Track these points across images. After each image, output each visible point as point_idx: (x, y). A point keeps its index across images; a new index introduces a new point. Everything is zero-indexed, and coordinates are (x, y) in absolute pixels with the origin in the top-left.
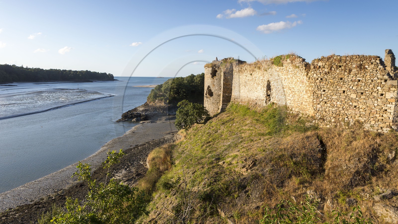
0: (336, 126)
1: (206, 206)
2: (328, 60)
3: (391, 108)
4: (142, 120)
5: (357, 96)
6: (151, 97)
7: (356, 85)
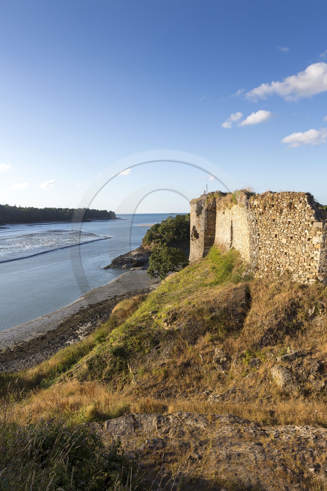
0: (267, 277)
1: (117, 360)
2: (262, 198)
3: (317, 255)
4: (134, 267)
5: (287, 241)
6: (146, 239)
7: (286, 228)
